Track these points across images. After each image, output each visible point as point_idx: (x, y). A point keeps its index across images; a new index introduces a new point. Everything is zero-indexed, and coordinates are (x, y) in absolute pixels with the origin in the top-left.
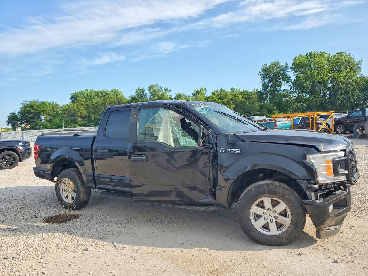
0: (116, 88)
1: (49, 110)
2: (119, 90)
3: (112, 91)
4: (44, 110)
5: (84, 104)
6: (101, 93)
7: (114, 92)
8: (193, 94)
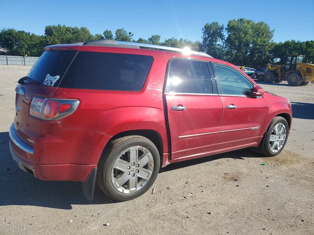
0: (85, 27)
1: (27, 39)
2: (87, 29)
3: (81, 29)
4: (23, 38)
5: (60, 38)
6: (72, 29)
7: (83, 29)
8: (149, 38)
